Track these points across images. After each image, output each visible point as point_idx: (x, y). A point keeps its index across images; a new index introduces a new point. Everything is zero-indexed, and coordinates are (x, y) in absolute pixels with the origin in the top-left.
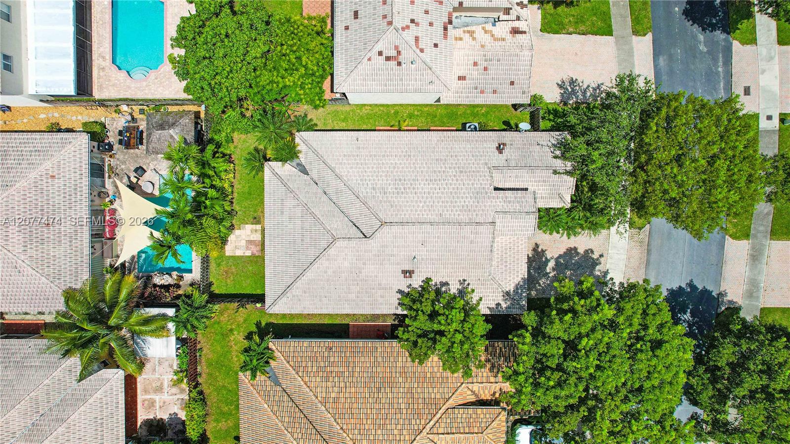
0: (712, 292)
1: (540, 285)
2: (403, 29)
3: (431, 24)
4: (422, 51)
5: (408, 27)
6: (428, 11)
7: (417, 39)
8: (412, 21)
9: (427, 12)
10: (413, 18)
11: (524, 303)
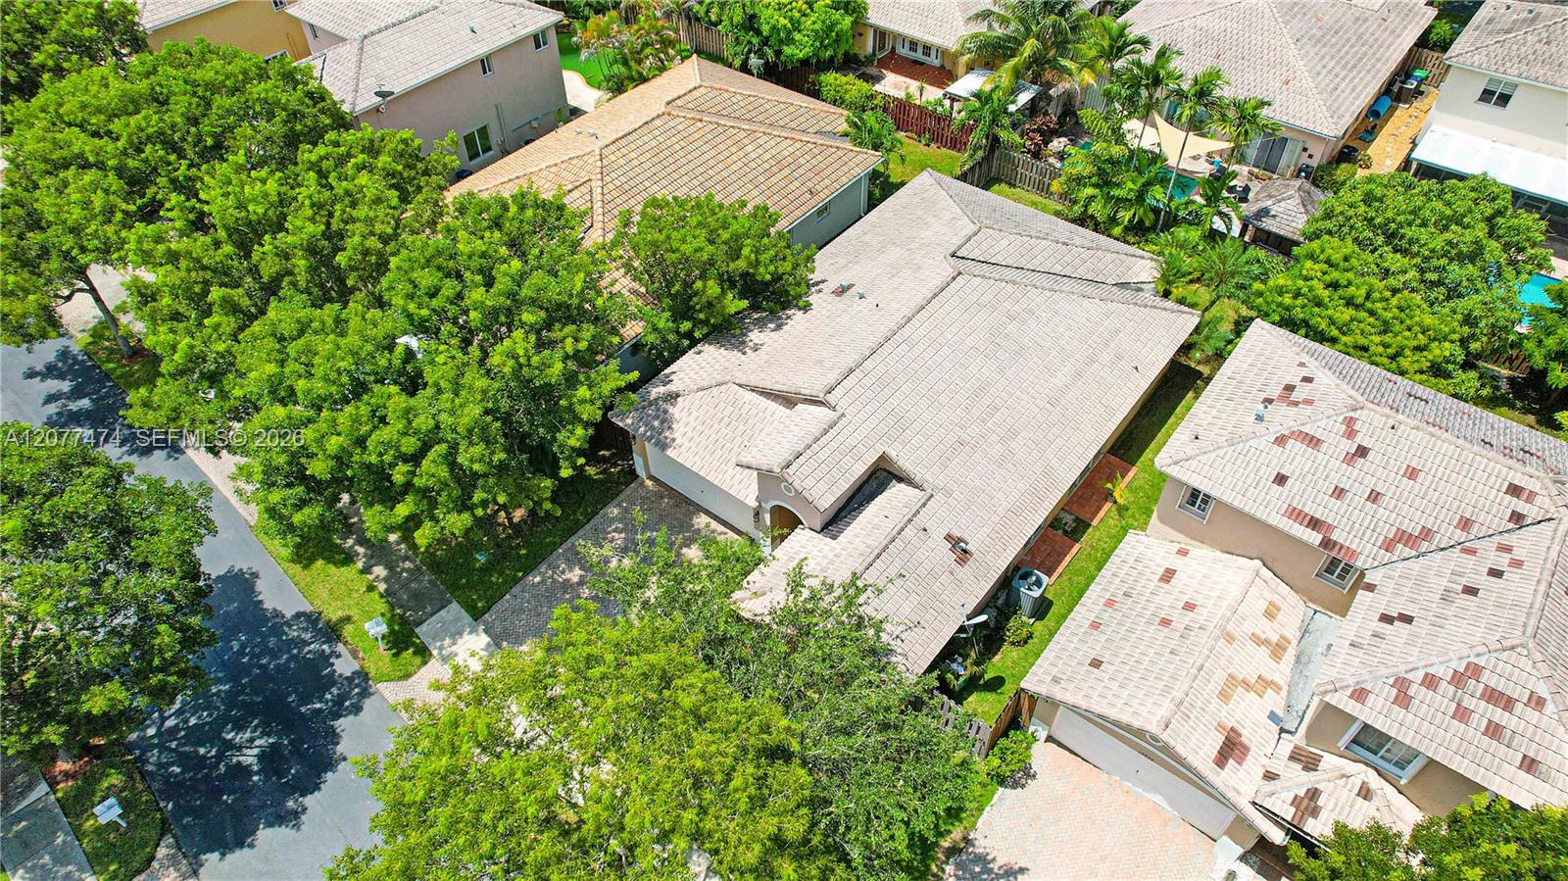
0: (223, 855)
1: (615, 531)
2: (1350, 422)
3: (1339, 493)
4: (1281, 441)
5: (1351, 434)
6: (1374, 501)
7: (1314, 442)
8: (1362, 452)
9: (1374, 497)
10: (1370, 457)
11: (629, 421)
